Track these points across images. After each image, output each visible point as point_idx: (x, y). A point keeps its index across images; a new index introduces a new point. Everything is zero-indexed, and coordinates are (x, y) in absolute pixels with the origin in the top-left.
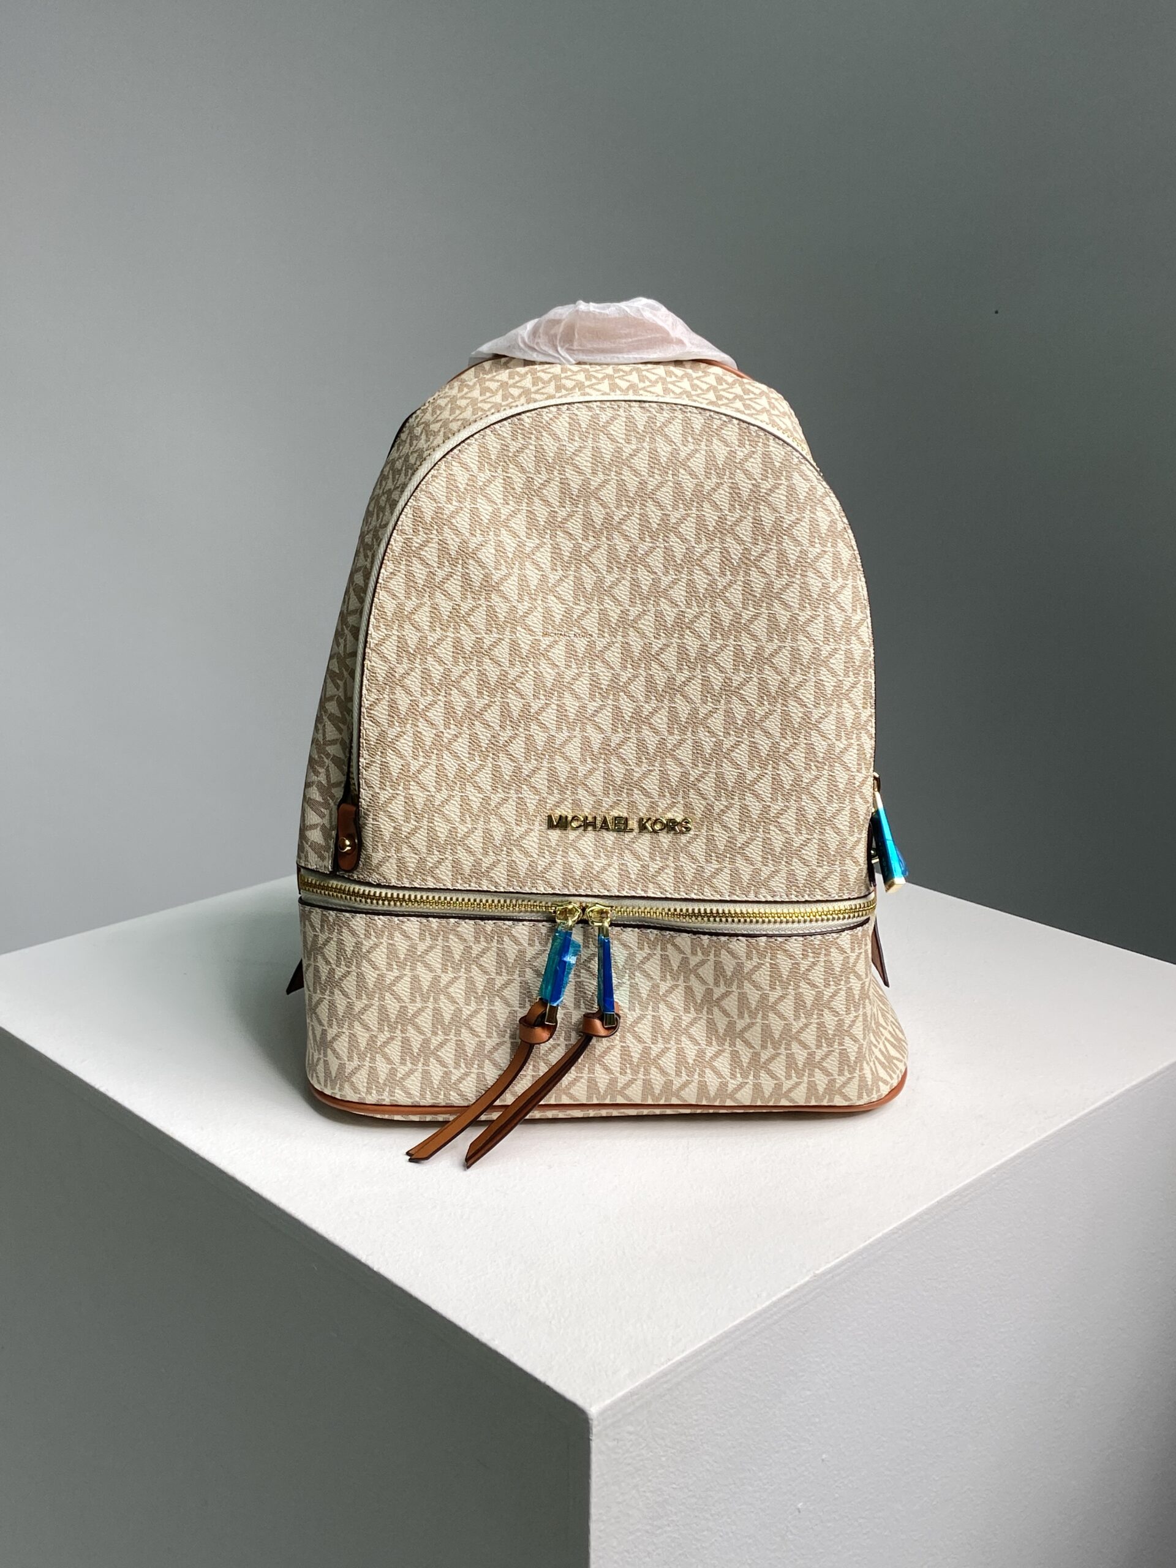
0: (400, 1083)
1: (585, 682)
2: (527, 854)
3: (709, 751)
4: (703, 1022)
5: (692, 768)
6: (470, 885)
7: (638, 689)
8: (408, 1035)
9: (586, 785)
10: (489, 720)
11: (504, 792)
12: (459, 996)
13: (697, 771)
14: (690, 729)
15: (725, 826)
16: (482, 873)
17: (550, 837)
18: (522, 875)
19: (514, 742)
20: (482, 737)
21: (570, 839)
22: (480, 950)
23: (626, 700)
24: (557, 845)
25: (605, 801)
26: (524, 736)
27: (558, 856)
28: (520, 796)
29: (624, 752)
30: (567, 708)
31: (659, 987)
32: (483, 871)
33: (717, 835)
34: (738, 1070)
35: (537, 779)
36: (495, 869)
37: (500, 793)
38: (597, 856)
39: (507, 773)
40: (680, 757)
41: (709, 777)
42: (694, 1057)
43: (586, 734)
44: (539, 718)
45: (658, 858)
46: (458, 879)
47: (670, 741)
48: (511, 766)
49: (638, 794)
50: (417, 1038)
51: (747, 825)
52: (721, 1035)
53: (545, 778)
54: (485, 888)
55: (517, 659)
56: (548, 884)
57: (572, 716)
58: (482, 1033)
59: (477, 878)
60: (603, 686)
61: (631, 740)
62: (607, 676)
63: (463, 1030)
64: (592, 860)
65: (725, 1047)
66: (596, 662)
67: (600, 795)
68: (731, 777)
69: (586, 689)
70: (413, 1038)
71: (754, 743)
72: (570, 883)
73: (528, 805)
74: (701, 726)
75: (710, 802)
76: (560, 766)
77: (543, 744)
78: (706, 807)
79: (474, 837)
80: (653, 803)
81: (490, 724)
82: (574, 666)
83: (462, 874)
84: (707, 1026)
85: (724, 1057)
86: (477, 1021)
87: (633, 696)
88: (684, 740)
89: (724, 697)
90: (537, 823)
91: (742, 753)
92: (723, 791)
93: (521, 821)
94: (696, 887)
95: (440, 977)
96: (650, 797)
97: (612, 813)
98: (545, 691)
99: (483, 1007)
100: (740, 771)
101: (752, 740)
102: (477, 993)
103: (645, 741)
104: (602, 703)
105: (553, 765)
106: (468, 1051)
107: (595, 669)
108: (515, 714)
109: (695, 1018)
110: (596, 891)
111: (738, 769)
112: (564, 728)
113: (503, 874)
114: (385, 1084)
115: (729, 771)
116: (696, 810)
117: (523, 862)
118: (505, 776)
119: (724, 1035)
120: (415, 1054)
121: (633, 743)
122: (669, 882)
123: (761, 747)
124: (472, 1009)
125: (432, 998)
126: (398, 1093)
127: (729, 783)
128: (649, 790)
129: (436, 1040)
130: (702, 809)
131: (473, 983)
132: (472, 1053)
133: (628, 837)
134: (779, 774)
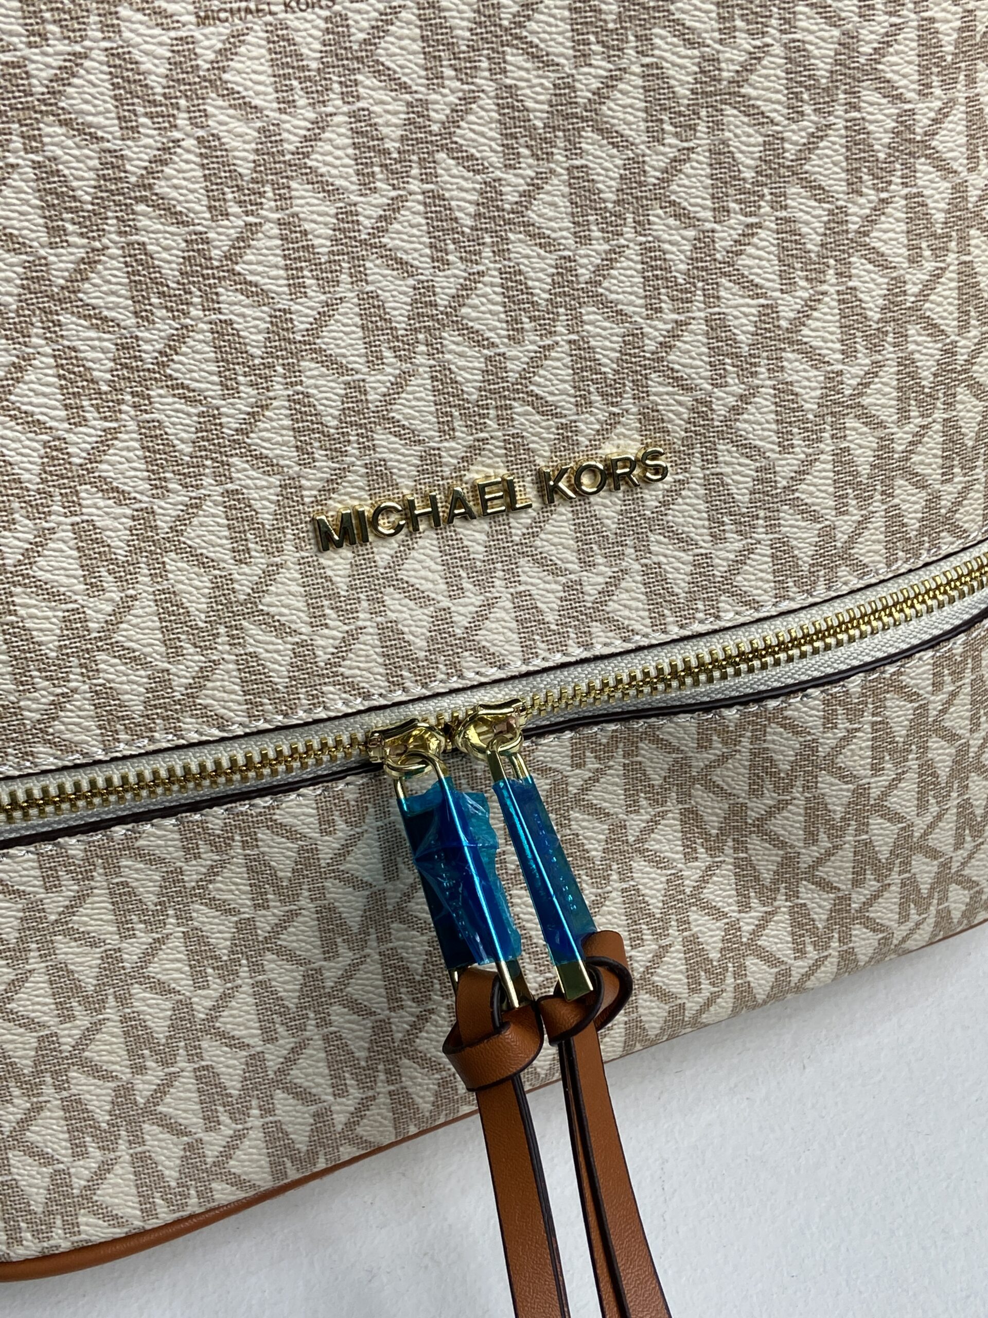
0: (87, 1199)
1: (341, 141)
2: (281, 629)
3: (683, 267)
4: (727, 869)
5: (648, 317)
6: (152, 739)
7: (482, 135)
8: (74, 1091)
9: (392, 420)
10: (100, 302)
11: (185, 486)
12: (177, 975)
13: (660, 325)
14: (630, 217)
15: (745, 446)
16: (178, 702)
17: (329, 573)
18: (281, 682)
19: (184, 349)
20: (91, 355)
21: (380, 563)
22: (204, 870)
23: (455, 171)
24: (351, 587)
25: (448, 450)
26: (206, 327)
27: (361, 615)
28: (230, 486)
29: (474, 314)
30: (307, 226)
31: (625, 827)
32: (177, 696)
33: (728, 470)
34: (807, 940)
35: (266, 435)
36: (209, 684)
37: (176, 492)
38: (455, 591)
39: (184, 435)
40: (613, 297)
41: (692, 332)
42: (721, 945)
43: (369, 288)
44: (237, 268)
45: (600, 560)
46: (117, 732)
47: (585, 261)
48: (188, 415)
49: (526, 414)
50: (98, 1091)
51: (795, 430)
52: (767, 883)
53: (283, 428)
54: (194, 737)
55: (140, 110)
56: (353, 688)
57: (323, 246)
58: (253, 1036)
59: (166, 718)
60: (388, 145)
61: (486, 279)
62: (395, 113)
63: (204, 1044)
64: (446, 603)
65: (776, 904)
66: (360, 77)
67: (431, 438)
68: (744, 321)
69: (347, 161)
70: (89, 1092)
71: (787, 220)
72: (405, 673)
73: (257, 505)
74: (656, 204)
75: (699, 394)
76: (316, 387)
77: (260, 337)
78: (693, 410)
79: (135, 621)
80: (563, 426)
81: (106, 313)
82: (302, 102)
83: (123, 718)
84: (736, 874)
85: (777, 922)
86: (231, 1016)
87: (471, 157)
88: (618, 251)
89: (703, 113)
90: (289, 547)
91: (761, 253)
92: (728, 361)
93: (248, 550)
94: (700, 606)
95: (120, 950)
96: (556, 415)
97: (469, 476)
98: (240, 189)
99: (239, 982)
100: (762, 301)
101: (783, 214)
102: (217, 958)
103: (520, 272)
104: (394, 194)
105: (299, 388)
106: (228, 1084)
107: (358, 98)
108: (170, 272)
109: (709, 868)
110: (471, 675)
111: (758, 296)
112: (308, 282)
113: (233, 692)
114: (50, 1213)
115: (736, 307)
116: (671, 421)
117: (277, 651)
118: (181, 446)
119: (775, 882)
120: (104, 1125)
121: (492, 285)
122: (637, 610)
123: (805, 230)
124: (216, 995)
125: (111, 998)
126: (87, 1225)
127: (742, 337)
128: (550, 398)
129: (144, 1082)
130: (685, 416)
131: (202, 940)
132: (239, 1086)
133: (519, 524)
134: (855, 289)
